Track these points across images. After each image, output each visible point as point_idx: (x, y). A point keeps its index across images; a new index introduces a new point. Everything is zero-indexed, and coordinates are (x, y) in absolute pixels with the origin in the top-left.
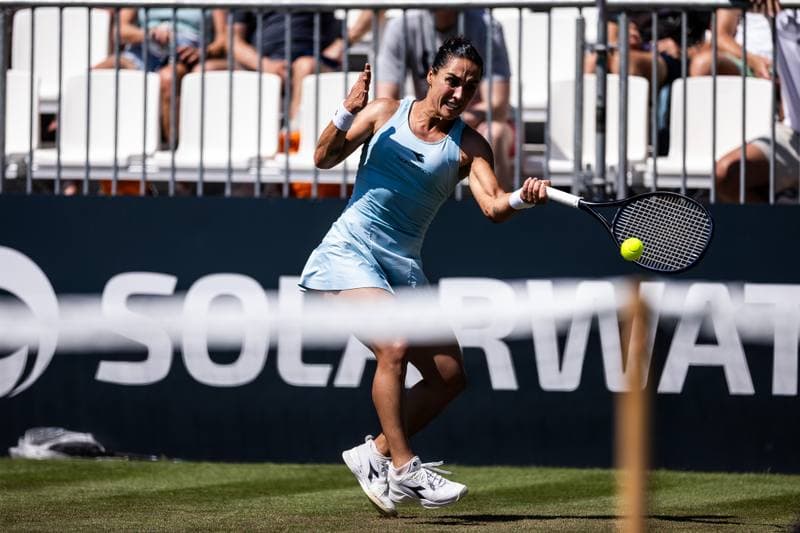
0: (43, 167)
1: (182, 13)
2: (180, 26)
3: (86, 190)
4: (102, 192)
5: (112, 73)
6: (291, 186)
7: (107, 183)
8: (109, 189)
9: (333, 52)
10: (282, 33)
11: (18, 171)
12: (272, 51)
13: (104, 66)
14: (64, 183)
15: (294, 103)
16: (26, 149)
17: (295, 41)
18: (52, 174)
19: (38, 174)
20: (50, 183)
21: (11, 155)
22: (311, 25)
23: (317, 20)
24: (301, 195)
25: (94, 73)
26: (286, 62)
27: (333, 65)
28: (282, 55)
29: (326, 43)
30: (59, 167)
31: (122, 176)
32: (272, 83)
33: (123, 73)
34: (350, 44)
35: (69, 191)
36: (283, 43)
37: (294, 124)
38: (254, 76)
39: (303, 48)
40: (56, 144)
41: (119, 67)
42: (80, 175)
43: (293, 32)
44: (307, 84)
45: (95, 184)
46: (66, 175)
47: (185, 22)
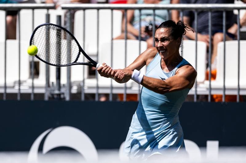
0: (90, 88)
1: (157, 12)
2: (157, 18)
3: (111, 99)
4: (119, 100)
5: (123, 41)
6: (212, 96)
7: (121, 95)
8: (122, 98)
9: (232, 30)
10: (208, 21)
11: (78, 89)
12: (202, 30)
13: (119, 38)
14: (100, 95)
15: (213, 56)
16: (81, 79)
17: (213, 25)
18: (94, 91)
19: (87, 91)
20: (93, 95)
21: (74, 82)
22: (221, 17)
23: (224, 15)
24: (217, 101)
25: (115, 41)
26: (209, 36)
27: (233, 37)
28: (207, 32)
29: (229, 26)
30: (98, 87)
31: (129, 92)
32: (202, 46)
33: (128, 41)
34: (240, 27)
35: (103, 99)
36: (207, 26)
37: (213, 66)
38: (193, 42)
39: (217, 28)
40: (96, 77)
41: (127, 38)
42: (108, 91)
43: (212, 21)
44: (219, 46)
45: (115, 96)
46: (101, 91)
47: (159, 16)
